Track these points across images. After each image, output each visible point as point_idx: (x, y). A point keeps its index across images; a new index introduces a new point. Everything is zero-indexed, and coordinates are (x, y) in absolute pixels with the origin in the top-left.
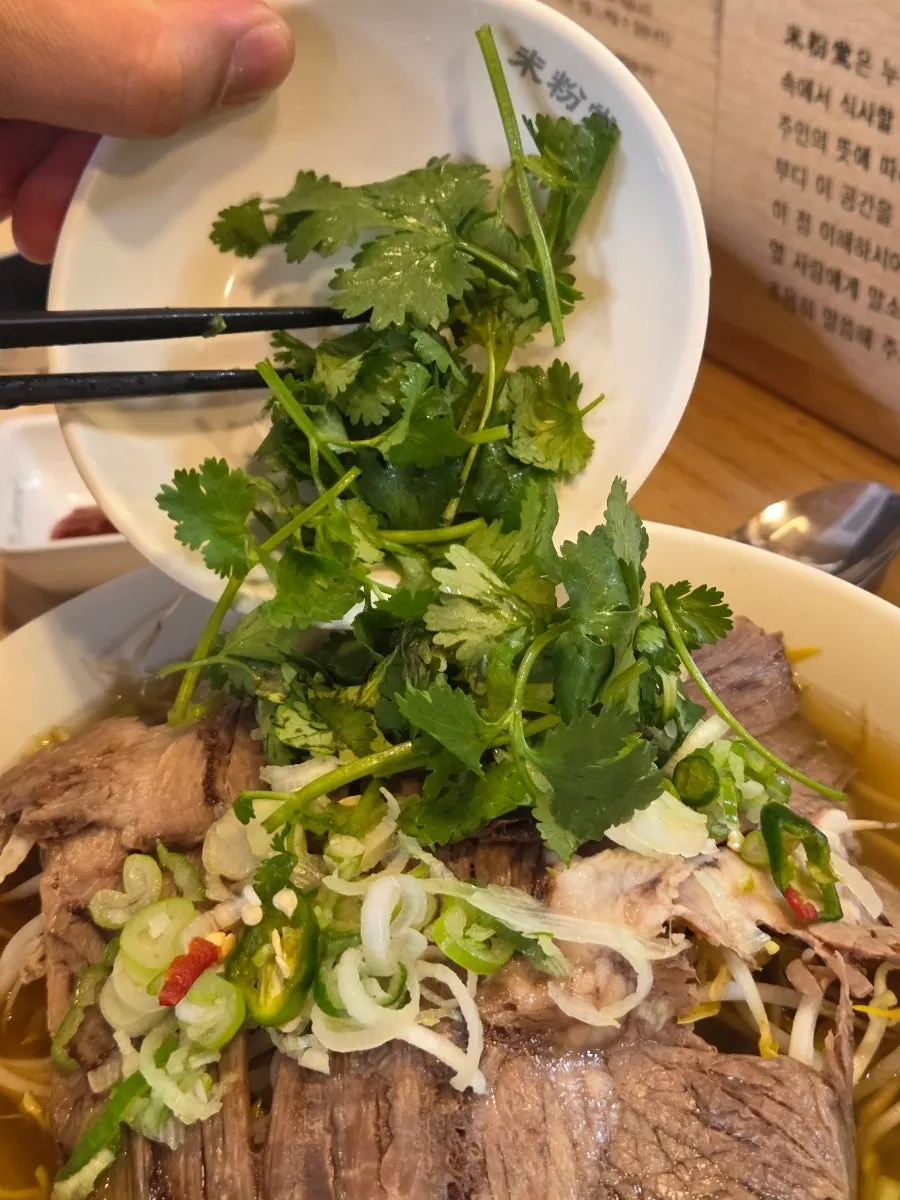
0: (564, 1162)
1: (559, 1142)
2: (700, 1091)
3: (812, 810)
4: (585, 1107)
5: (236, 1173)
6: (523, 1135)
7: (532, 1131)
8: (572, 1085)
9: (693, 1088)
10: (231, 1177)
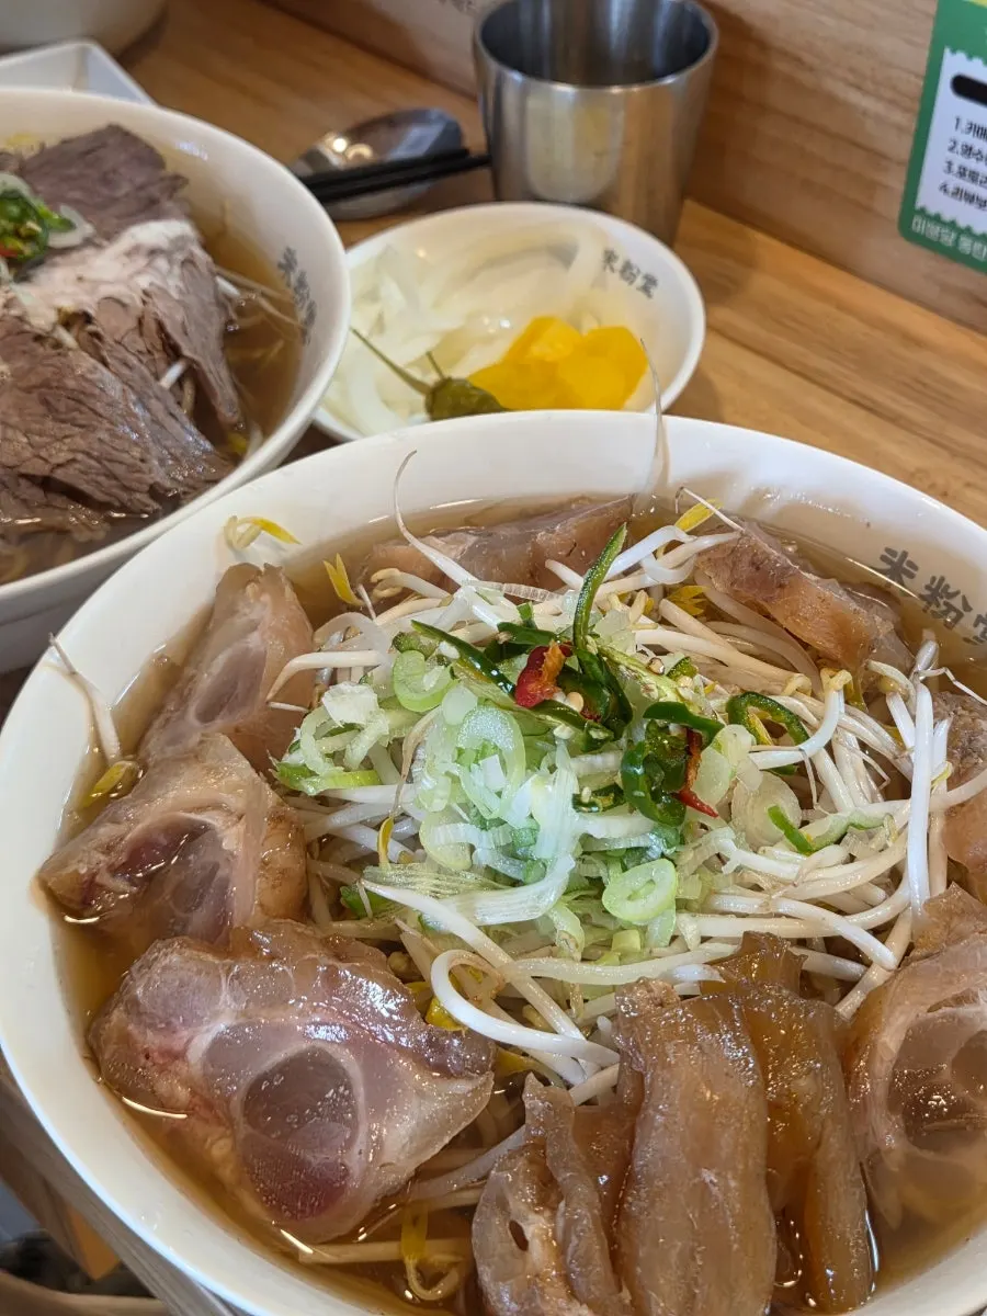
9: (46, 401)
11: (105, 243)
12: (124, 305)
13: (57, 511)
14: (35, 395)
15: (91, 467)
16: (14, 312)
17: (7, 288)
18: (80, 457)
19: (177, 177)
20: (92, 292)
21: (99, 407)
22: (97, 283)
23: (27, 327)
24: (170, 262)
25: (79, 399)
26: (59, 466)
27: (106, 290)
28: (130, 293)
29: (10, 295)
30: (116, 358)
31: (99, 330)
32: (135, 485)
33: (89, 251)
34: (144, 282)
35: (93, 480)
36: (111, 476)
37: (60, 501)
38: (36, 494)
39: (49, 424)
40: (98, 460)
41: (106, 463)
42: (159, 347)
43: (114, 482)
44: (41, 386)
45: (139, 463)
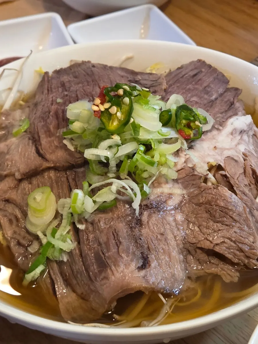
0: (173, 243)
1: (170, 236)
2: (211, 211)
3: (224, 120)
4: (176, 224)
5: (79, 267)
6: (159, 237)
7: (162, 234)
8: (171, 219)
9: (209, 211)
10: (79, 269)
11: (221, 128)
12: (236, 161)
13: (214, 266)
14: (202, 208)
15: (231, 246)
16: (190, 165)
17: (185, 153)
18: (226, 240)
19: (236, 89)
20: (221, 154)
21: (235, 216)
22: (223, 149)
23: (196, 173)
24: (248, 136)
25: (225, 211)
26: (217, 244)
27: (227, 153)
28: (237, 154)
29: (188, 156)
30: (240, 191)
31: (227, 173)
32: (252, 256)
33: (215, 132)
34: (242, 148)
35: (232, 252)
36: (241, 250)
37: (214, 260)
38: (203, 257)
39: (211, 223)
40: (234, 242)
41: (237, 244)
42: (254, 182)
43: (242, 254)
44: (206, 204)
45: (252, 243)
